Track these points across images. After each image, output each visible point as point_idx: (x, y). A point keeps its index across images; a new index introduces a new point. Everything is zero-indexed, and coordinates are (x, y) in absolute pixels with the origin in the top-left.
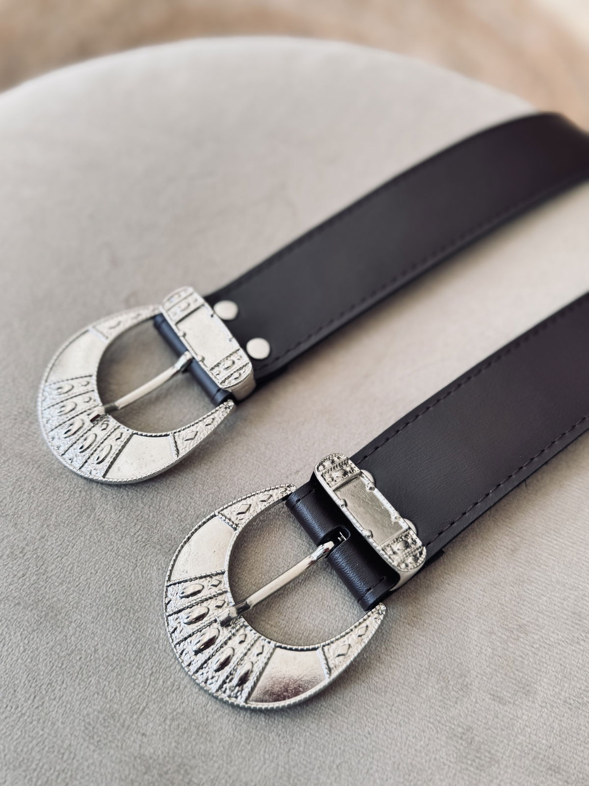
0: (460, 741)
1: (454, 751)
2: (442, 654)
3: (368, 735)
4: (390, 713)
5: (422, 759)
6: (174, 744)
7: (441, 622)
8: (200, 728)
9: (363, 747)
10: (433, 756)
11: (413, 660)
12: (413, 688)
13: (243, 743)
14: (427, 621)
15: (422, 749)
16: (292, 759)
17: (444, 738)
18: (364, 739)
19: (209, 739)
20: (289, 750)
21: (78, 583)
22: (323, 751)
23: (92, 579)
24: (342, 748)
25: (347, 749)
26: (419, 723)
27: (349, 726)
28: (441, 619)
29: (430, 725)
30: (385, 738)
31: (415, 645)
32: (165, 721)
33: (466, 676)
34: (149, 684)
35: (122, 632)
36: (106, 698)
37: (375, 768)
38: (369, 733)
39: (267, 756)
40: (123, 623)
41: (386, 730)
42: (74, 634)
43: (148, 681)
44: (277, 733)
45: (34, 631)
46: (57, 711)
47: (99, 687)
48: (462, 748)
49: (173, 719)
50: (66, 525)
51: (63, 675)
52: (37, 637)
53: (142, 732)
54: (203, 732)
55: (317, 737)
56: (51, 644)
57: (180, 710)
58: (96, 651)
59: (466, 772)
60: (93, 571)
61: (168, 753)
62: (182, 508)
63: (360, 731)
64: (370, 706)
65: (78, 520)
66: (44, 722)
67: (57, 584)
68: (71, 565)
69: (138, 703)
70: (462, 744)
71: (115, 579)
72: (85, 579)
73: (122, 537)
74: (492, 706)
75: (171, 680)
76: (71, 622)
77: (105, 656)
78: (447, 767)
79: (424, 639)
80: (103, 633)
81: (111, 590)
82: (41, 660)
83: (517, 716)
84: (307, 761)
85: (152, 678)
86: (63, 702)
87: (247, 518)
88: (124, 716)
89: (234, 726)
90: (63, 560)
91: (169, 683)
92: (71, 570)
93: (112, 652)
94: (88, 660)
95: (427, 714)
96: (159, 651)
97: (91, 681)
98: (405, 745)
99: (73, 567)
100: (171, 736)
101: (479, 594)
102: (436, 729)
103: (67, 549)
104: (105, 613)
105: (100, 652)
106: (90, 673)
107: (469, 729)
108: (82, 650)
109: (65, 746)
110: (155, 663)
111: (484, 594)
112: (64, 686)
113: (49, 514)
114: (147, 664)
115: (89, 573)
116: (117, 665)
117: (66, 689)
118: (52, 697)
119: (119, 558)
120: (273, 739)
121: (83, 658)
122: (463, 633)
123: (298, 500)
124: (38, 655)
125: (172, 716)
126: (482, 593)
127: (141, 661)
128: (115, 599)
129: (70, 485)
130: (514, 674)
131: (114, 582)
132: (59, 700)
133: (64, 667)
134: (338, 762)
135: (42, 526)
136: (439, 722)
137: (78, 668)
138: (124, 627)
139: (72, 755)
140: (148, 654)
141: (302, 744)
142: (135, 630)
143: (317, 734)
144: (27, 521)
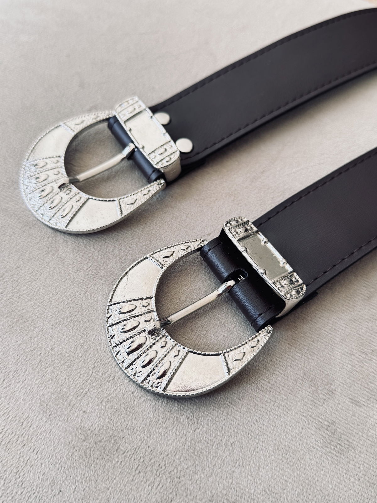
0: (326, 431)
1: (321, 439)
2: (313, 367)
3: (256, 423)
4: (273, 407)
5: (296, 443)
6: (107, 420)
7: (313, 344)
8: (128, 409)
9: (252, 431)
10: (305, 441)
11: (291, 369)
12: (291, 390)
13: (160, 422)
14: (302, 343)
15: (297, 436)
16: (197, 436)
17: (314, 429)
18: (253, 425)
19: (134, 417)
20: (195, 429)
21: (42, 300)
22: (221, 432)
23: (53, 298)
24: (236, 431)
25: (239, 432)
26: (295, 416)
27: (242, 415)
28: (313, 342)
29: (304, 418)
30: (269, 425)
31: (293, 360)
32: (101, 403)
33: (331, 384)
34: (91, 375)
35: (73, 336)
36: (58, 383)
37: (260, 447)
38: (257, 421)
39: (178, 433)
40: (75, 330)
41: (270, 420)
42: (37, 336)
43: (91, 372)
44: (187, 416)
45: (7, 332)
46: (20, 391)
47: (53, 375)
48: (327, 436)
49: (108, 402)
50: (36, 260)
51: (27, 365)
52: (9, 337)
53: (83, 410)
54: (130, 412)
55: (217, 421)
56: (19, 342)
57: (114, 395)
58: (52, 349)
59: (330, 454)
60: (54, 293)
61: (103, 426)
62: (123, 254)
63: (249, 419)
64: (258, 401)
65: (46, 257)
66: (10, 399)
67: (27, 300)
68: (38, 288)
69: (82, 389)
70: (327, 434)
71: (70, 299)
72: (48, 298)
73: (77, 271)
74: (350, 407)
75: (108, 373)
76: (36, 328)
77: (59, 353)
78: (315, 449)
79: (300, 355)
80: (59, 336)
81: (67, 307)
82: (11, 353)
83: (369, 416)
84: (209, 439)
85: (94, 371)
86: (25, 385)
87: (170, 261)
88: (71, 398)
89: (154, 409)
90: (33, 284)
91: (106, 374)
92: (38, 291)
93: (65, 350)
94: (46, 355)
95: (302, 410)
96: (101, 352)
97: (47, 370)
98: (284, 432)
99: (40, 289)
100: (106, 414)
101: (343, 327)
102: (308, 421)
103: (36, 276)
104: (62, 323)
105: (56, 350)
106: (47, 365)
107: (333, 423)
108: (42, 348)
109: (24, 417)
110: (97, 360)
111: (346, 326)
112: (27, 373)
113: (25, 251)
114: (91, 361)
115: (51, 294)
116: (68, 360)
117: (28, 375)
118: (18, 381)
119: (75, 285)
120: (183, 421)
121: (43, 353)
122: (330, 353)
123: (209, 250)
124: (8, 350)
125: (107, 399)
126: (344, 325)
127: (86, 358)
128: (70, 313)
129: (40, 233)
130: (368, 385)
131: (69, 301)
132: (23, 383)
133: (27, 359)
134: (232, 441)
135: (18, 260)
136: (310, 416)
137: (38, 361)
138: (75, 333)
139: (29, 424)
140: (92, 353)
141: (205, 425)
142: (83, 336)
143: (217, 419)
144: (8, 255)
